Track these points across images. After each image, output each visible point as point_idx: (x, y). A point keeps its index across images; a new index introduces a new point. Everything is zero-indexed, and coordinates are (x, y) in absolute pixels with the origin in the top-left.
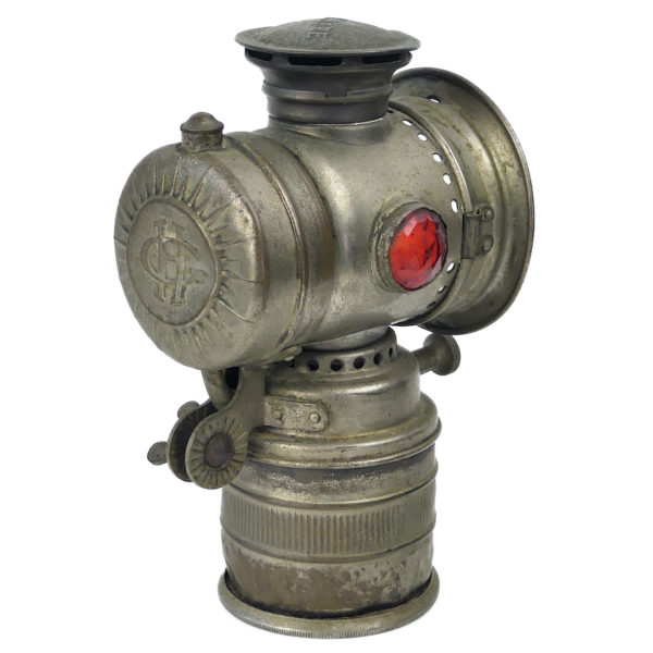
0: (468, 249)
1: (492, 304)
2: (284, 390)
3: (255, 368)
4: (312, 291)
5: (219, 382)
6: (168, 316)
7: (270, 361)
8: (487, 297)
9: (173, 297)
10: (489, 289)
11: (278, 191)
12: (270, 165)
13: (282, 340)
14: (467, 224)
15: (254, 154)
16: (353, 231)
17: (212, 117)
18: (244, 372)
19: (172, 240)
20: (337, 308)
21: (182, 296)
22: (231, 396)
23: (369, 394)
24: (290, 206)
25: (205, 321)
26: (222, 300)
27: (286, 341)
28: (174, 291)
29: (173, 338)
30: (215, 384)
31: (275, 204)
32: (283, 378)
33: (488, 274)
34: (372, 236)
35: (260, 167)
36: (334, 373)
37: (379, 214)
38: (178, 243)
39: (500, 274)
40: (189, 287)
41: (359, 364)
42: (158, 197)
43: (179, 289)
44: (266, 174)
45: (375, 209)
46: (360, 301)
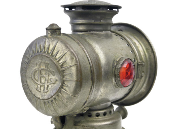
0: (139, 75)
1: (141, 95)
2: (80, 124)
3: (71, 116)
4: (95, 86)
5: (59, 121)
6: (42, 97)
7: (78, 113)
8: (140, 93)
9: (44, 90)
10: (141, 91)
11: (83, 49)
12: (79, 41)
13: (84, 104)
14: (139, 67)
15: (73, 37)
16: (107, 66)
17: (57, 25)
18: (67, 118)
19: (43, 69)
20: (101, 93)
21: (47, 89)
22: (63, 126)
23: (110, 124)
24: (87, 54)
25: (57, 98)
26: (64, 89)
27: (86, 105)
28: (44, 88)
29: (43, 105)
30: (57, 122)
31: (82, 53)
32: (79, 120)
33: (141, 85)
34: (113, 67)
35: (76, 41)
36: (97, 118)
37: (114, 60)
38: (46, 70)
39: (145, 85)
40: (50, 86)
41: (105, 114)
42: (38, 54)
43: (46, 86)
44: (78, 43)
45: (113, 59)
46: (108, 91)
